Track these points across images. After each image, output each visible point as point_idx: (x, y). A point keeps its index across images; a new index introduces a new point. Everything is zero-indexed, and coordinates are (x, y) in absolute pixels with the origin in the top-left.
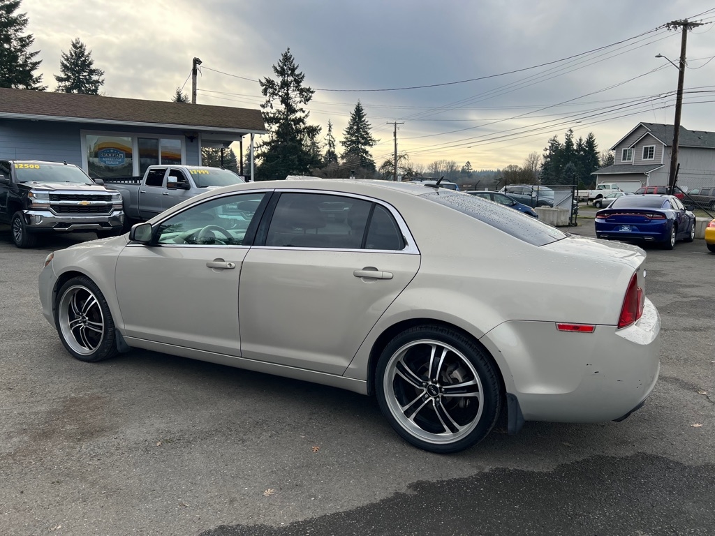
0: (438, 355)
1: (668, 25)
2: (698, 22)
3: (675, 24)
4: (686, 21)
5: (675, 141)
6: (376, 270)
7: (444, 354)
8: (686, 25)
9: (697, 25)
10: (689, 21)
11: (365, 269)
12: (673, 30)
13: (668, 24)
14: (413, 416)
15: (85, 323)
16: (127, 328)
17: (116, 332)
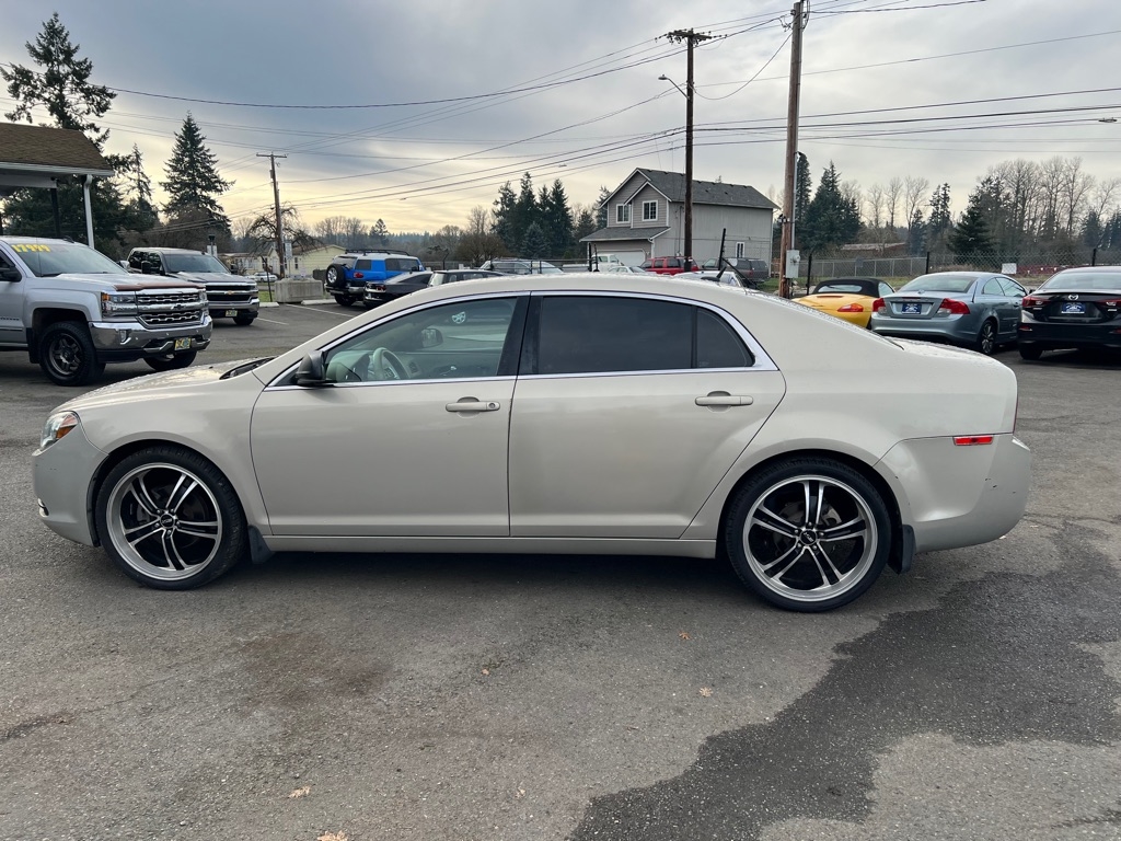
0: (814, 493)
1: (670, 36)
2: (707, 34)
3: (679, 34)
4: (691, 31)
5: (688, 195)
6: (728, 394)
7: (821, 492)
8: (693, 38)
9: (704, 38)
10: (695, 32)
11: (710, 395)
12: (676, 42)
13: (670, 34)
14: (780, 574)
15: (168, 525)
16: (276, 521)
17: (251, 533)
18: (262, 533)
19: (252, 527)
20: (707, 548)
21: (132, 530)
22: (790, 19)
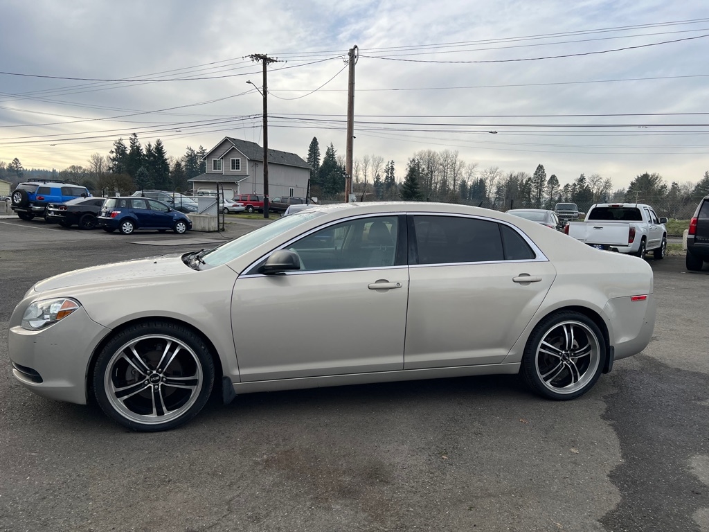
0: (569, 330)
1: (252, 57)
2: (275, 59)
3: (258, 57)
4: (265, 56)
5: (265, 157)
6: (529, 275)
7: (572, 330)
8: (266, 60)
9: (273, 61)
10: (268, 57)
11: (520, 276)
12: (255, 61)
13: (252, 55)
14: (550, 380)
15: (156, 382)
16: (244, 372)
17: (225, 382)
18: (232, 381)
19: (226, 377)
20: (515, 367)
21: (121, 389)
22: (347, 58)
